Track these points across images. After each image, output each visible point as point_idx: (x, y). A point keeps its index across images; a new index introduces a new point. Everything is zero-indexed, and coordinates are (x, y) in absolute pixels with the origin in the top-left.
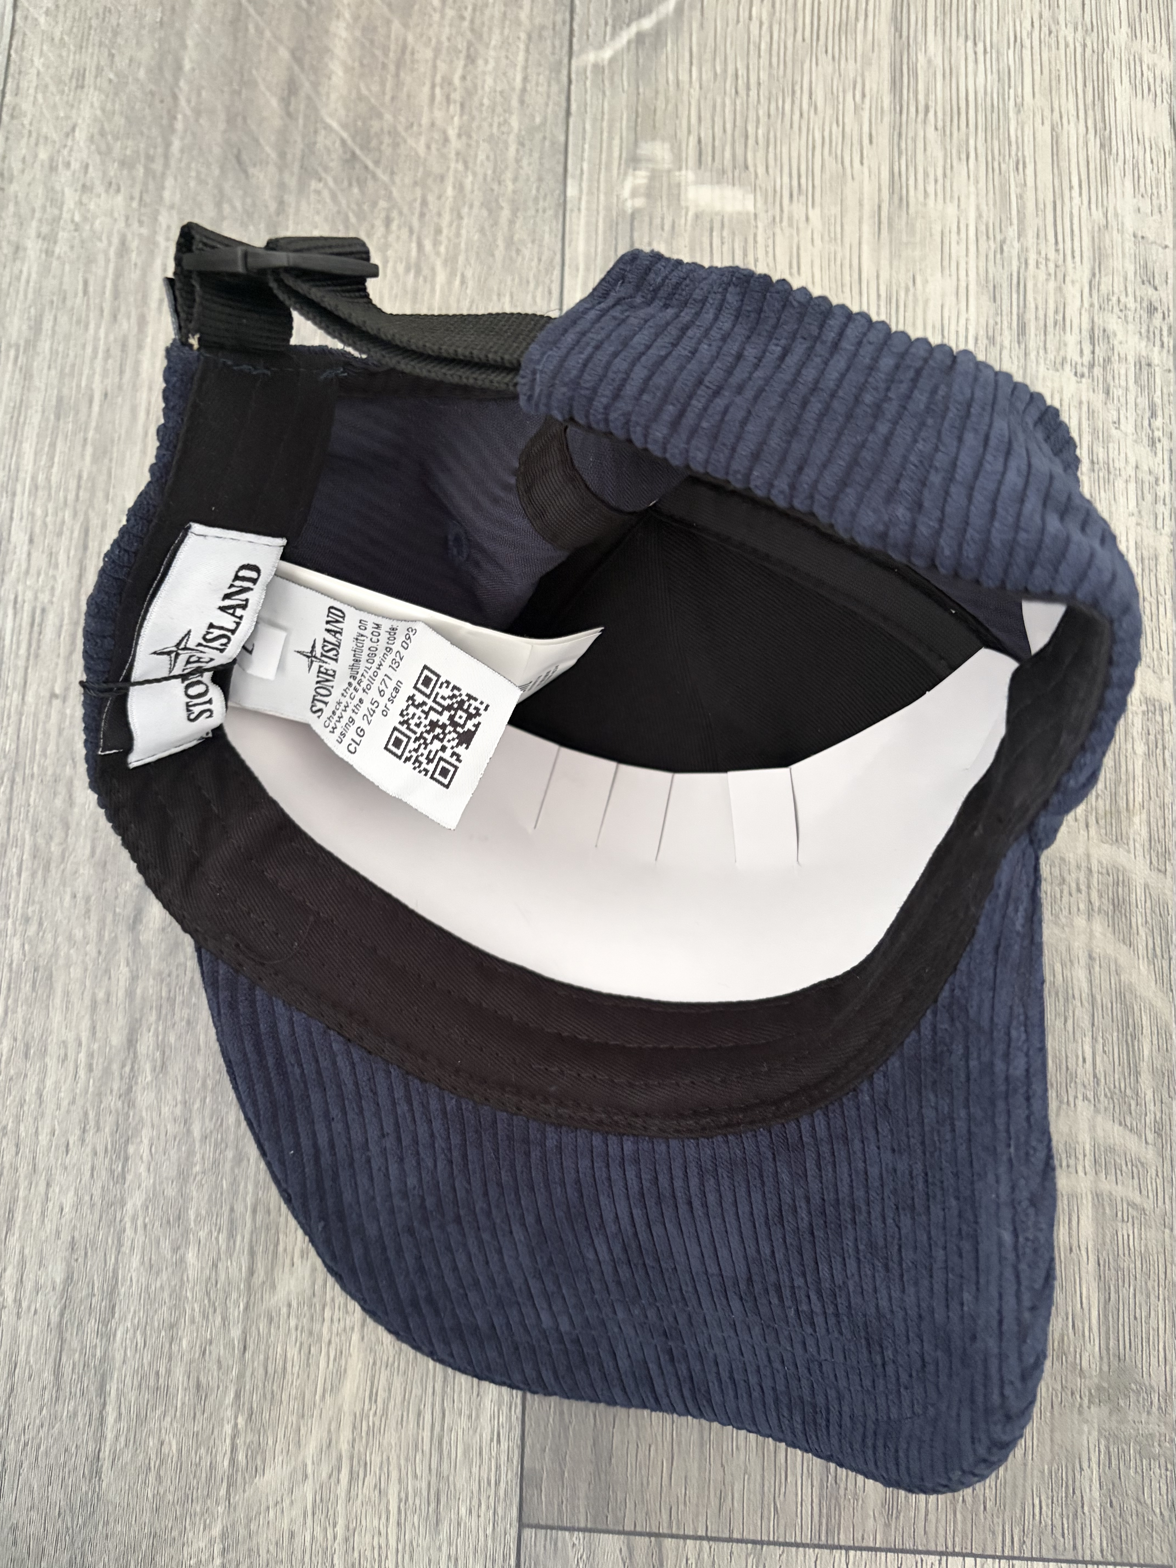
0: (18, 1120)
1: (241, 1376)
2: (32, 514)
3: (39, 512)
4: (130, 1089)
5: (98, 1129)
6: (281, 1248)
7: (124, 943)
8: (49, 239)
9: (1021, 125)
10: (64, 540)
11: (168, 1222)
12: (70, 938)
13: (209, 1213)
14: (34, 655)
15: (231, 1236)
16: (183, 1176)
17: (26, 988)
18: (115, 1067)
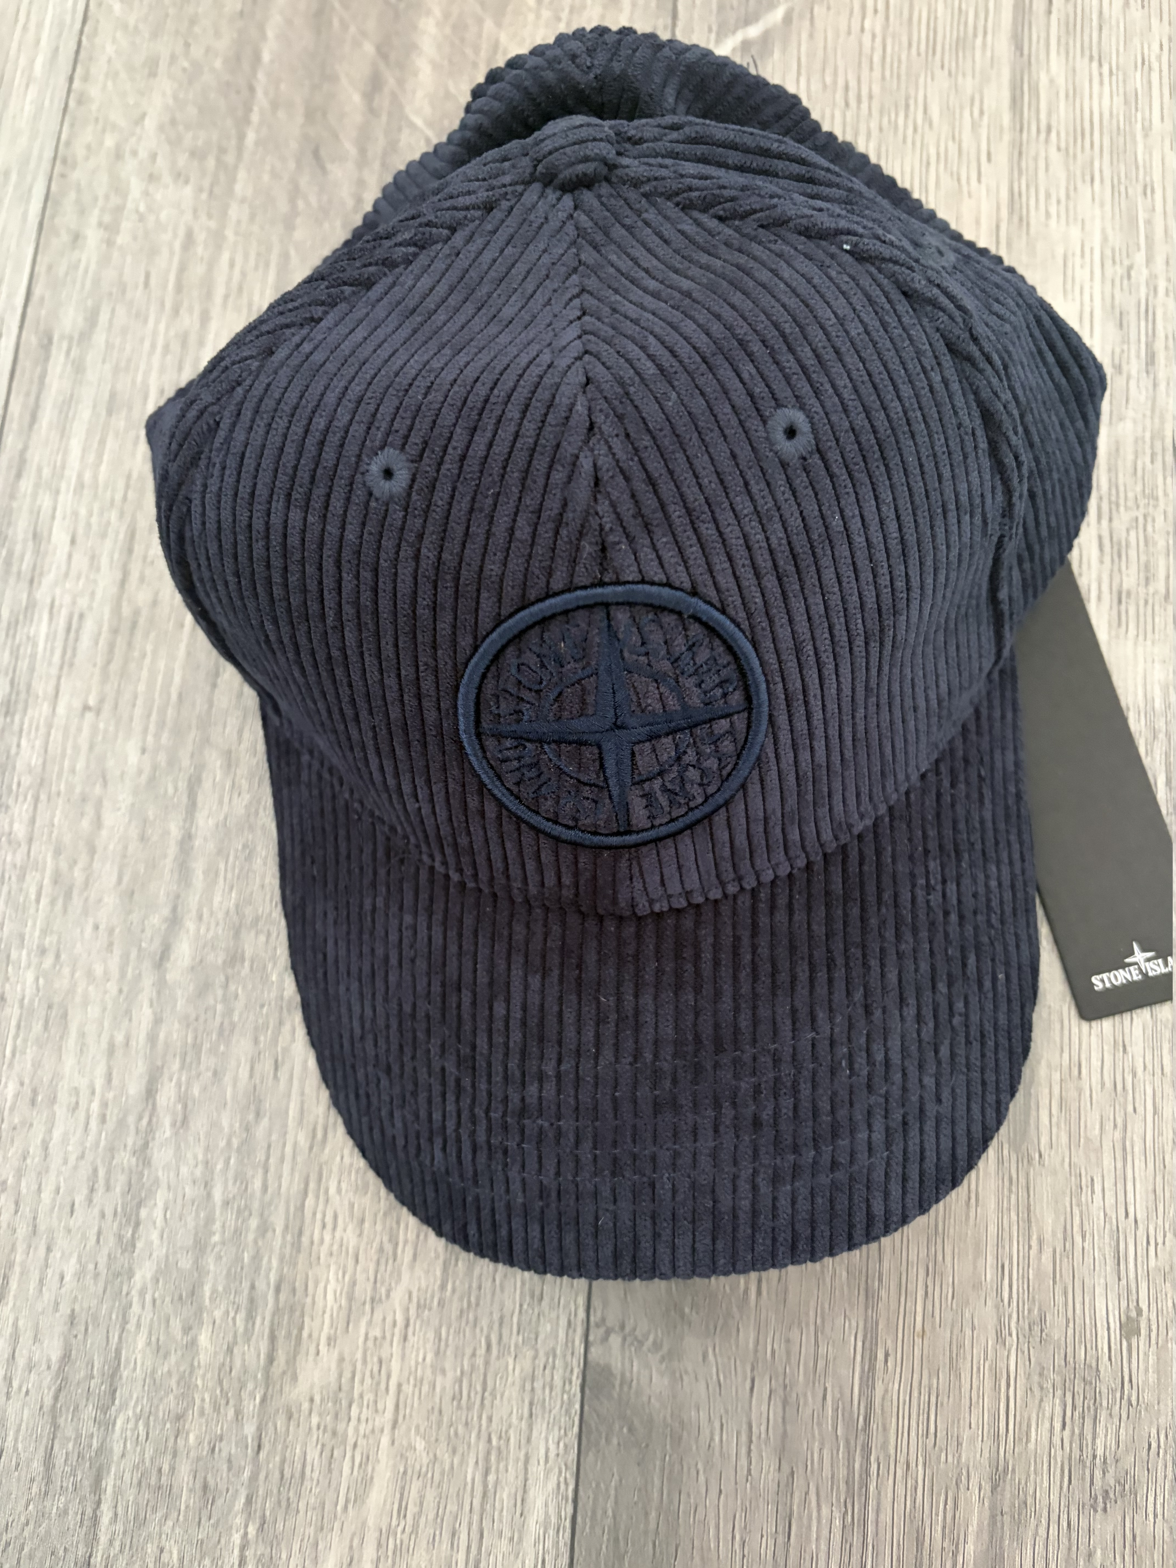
0: (19, 1174)
1: (254, 1478)
2: (75, 514)
3: (83, 512)
4: (146, 1145)
5: (108, 1188)
6: (305, 1334)
7: (148, 981)
8: (111, 229)
9: (1149, 150)
10: (108, 544)
11: (181, 1298)
12: (89, 974)
13: (227, 1290)
14: (67, 663)
15: (250, 1317)
16: (200, 1246)
17: (37, 1027)
18: (131, 1119)
